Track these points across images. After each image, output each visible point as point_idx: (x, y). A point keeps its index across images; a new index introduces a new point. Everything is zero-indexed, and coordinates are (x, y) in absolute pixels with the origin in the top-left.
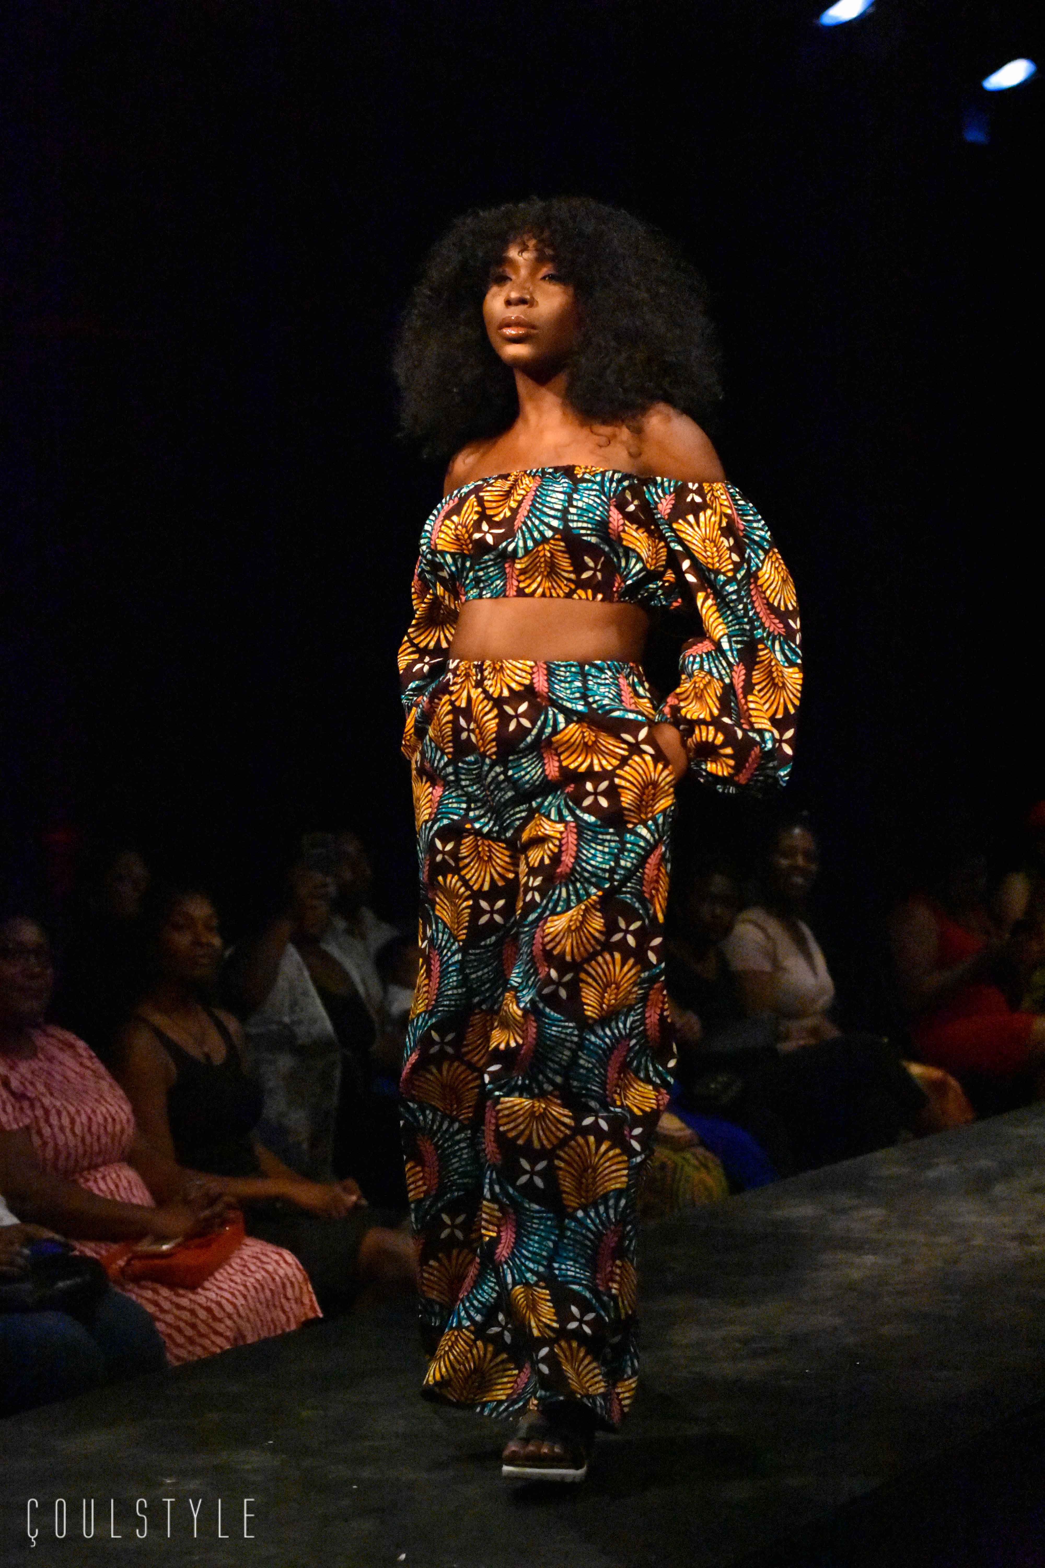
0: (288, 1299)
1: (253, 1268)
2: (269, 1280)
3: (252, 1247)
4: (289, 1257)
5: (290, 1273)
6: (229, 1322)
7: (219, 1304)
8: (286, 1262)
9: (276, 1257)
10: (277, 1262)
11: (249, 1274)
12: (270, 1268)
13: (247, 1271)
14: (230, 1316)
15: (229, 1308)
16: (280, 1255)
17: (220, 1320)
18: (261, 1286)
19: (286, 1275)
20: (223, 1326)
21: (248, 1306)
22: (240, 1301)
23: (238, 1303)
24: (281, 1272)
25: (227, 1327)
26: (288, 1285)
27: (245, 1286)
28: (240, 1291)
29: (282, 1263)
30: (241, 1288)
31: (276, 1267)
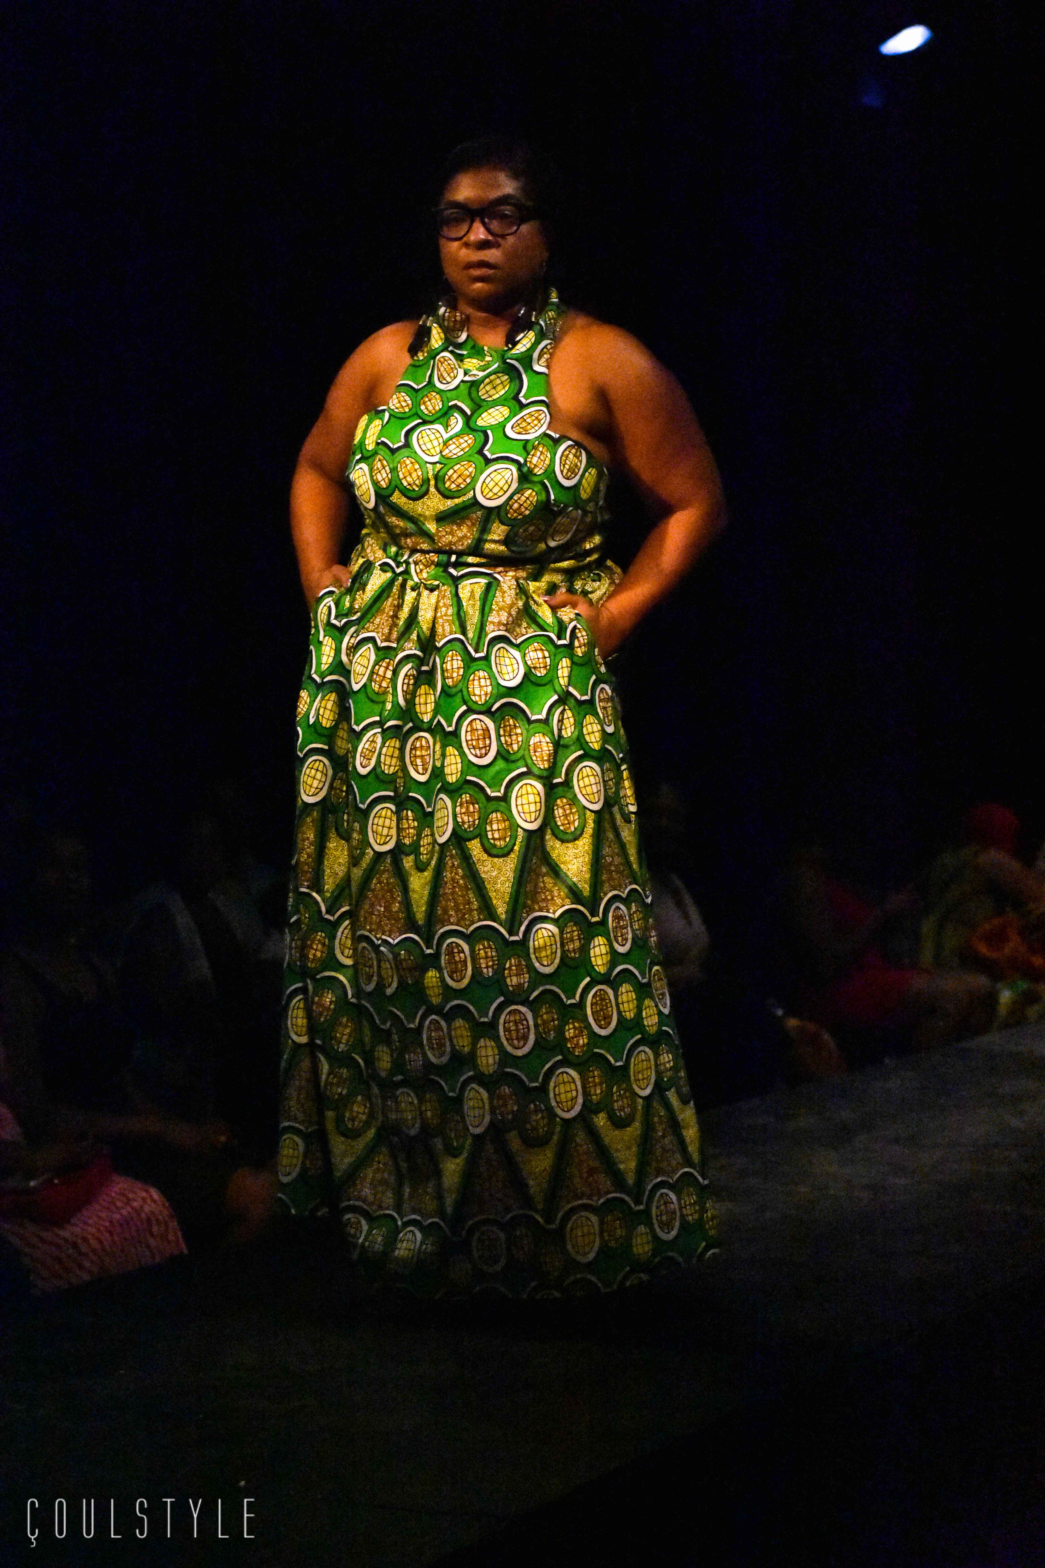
0: (153, 1235)
1: (119, 1204)
2: (136, 1218)
3: (120, 1184)
4: (155, 1194)
5: (156, 1210)
6: (94, 1258)
7: (84, 1239)
8: (152, 1199)
9: (144, 1194)
10: (144, 1199)
11: (115, 1210)
12: (135, 1204)
13: (111, 1207)
14: (95, 1252)
15: (94, 1243)
16: (147, 1192)
17: (86, 1256)
18: (127, 1223)
19: (152, 1212)
20: (87, 1261)
21: (113, 1241)
22: (106, 1237)
23: (103, 1238)
24: (147, 1209)
25: (92, 1261)
26: (154, 1221)
27: (111, 1222)
28: (105, 1227)
29: (149, 1201)
30: (107, 1224)
31: (141, 1203)
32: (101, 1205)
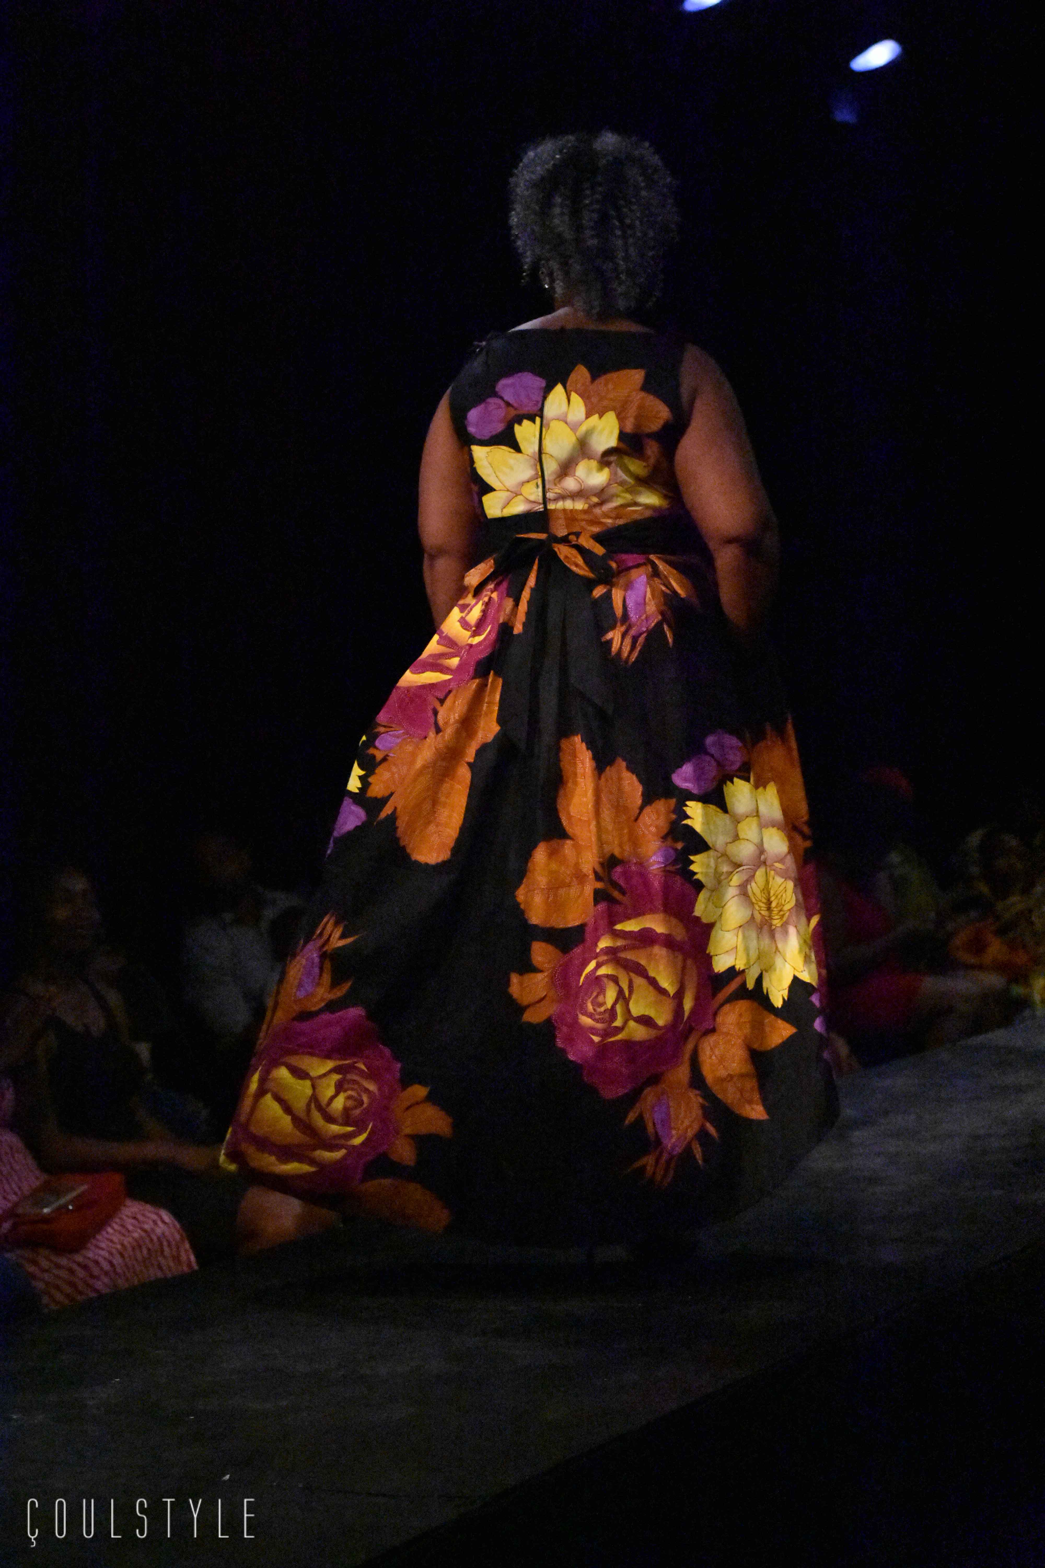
0: (165, 1257)
1: (130, 1228)
2: (147, 1241)
3: (132, 1208)
4: (166, 1216)
5: (167, 1233)
6: (106, 1280)
7: (97, 1263)
8: (163, 1222)
9: (154, 1217)
10: (155, 1222)
11: (126, 1233)
12: (146, 1227)
13: (123, 1231)
14: (106, 1273)
15: (106, 1266)
16: (157, 1214)
17: (97, 1278)
18: (138, 1245)
19: (163, 1234)
20: (100, 1283)
21: (126, 1265)
22: (118, 1260)
23: (115, 1262)
24: (158, 1231)
25: (104, 1283)
26: (165, 1243)
27: (123, 1245)
28: (117, 1249)
29: (159, 1223)
30: (119, 1247)
31: (153, 1226)
32: (113, 1229)
